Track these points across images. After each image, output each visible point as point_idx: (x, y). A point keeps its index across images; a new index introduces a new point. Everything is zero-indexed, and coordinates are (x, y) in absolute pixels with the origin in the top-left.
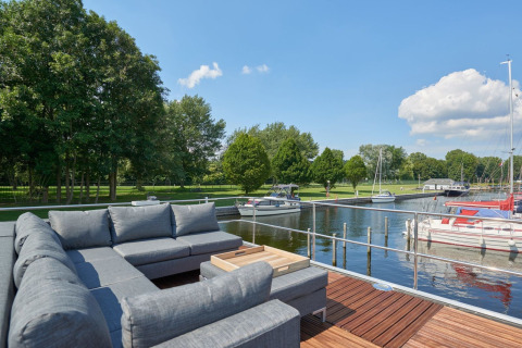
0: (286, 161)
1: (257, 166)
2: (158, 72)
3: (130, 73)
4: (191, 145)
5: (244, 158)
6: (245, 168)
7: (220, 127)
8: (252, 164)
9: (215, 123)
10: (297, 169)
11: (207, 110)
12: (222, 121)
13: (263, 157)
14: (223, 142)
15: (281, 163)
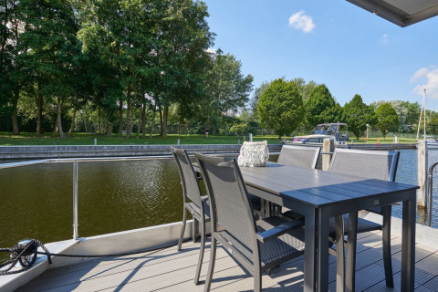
0: (319, 105)
1: (294, 108)
2: (205, 18)
3: (185, 14)
4: (223, 98)
5: (281, 100)
6: (281, 110)
7: (249, 80)
8: (289, 105)
9: (244, 77)
10: (331, 113)
11: (238, 66)
12: (249, 76)
13: (298, 99)
14: (251, 95)
15: (313, 107)
